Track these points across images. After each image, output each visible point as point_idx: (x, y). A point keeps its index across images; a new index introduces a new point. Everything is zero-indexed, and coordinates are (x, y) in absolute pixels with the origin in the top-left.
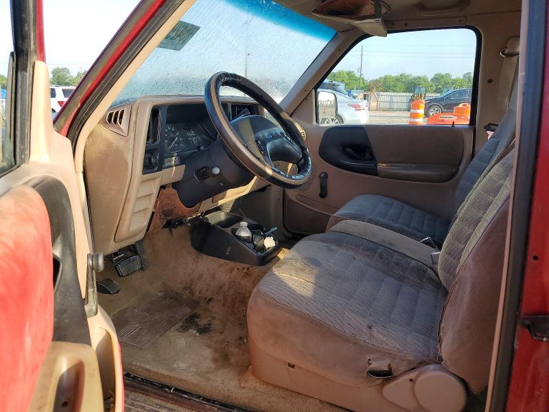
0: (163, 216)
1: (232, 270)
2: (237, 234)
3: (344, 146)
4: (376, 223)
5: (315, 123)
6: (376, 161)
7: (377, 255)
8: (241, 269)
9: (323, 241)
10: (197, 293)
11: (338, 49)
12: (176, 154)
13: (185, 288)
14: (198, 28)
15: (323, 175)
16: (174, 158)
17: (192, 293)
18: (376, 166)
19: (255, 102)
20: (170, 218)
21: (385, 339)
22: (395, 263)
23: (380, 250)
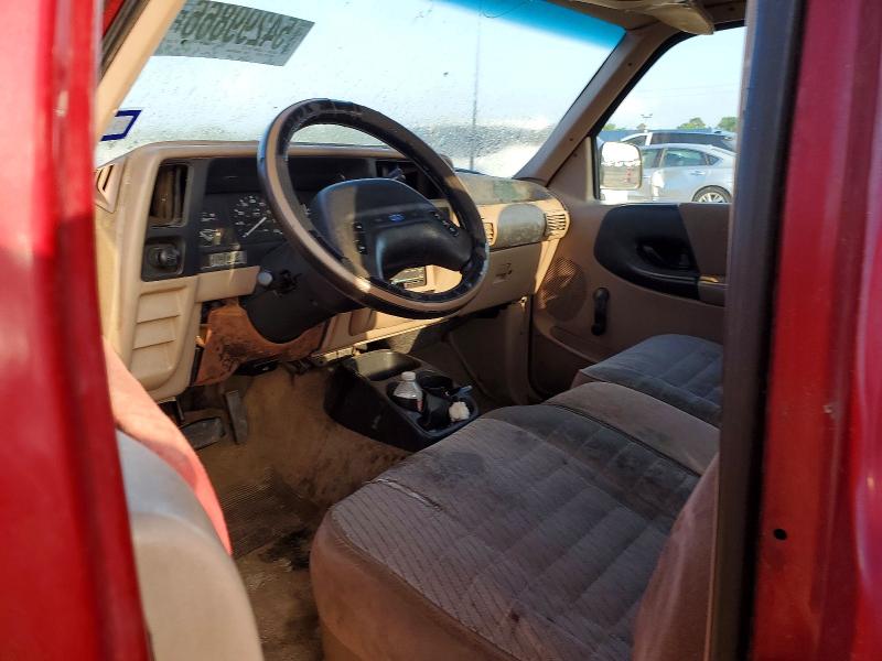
0: (226, 356)
1: (377, 458)
2: (395, 394)
3: (642, 241)
4: (655, 394)
5: (590, 197)
6: (698, 271)
7: (615, 458)
8: (391, 458)
9: (517, 422)
10: (318, 492)
11: (628, 63)
12: (238, 247)
13: (305, 481)
14: (309, 25)
15: (600, 293)
16: (234, 253)
17: (312, 492)
18: (697, 279)
19: (400, 155)
20: (244, 359)
21: (539, 647)
22: (647, 478)
23: (626, 449)
